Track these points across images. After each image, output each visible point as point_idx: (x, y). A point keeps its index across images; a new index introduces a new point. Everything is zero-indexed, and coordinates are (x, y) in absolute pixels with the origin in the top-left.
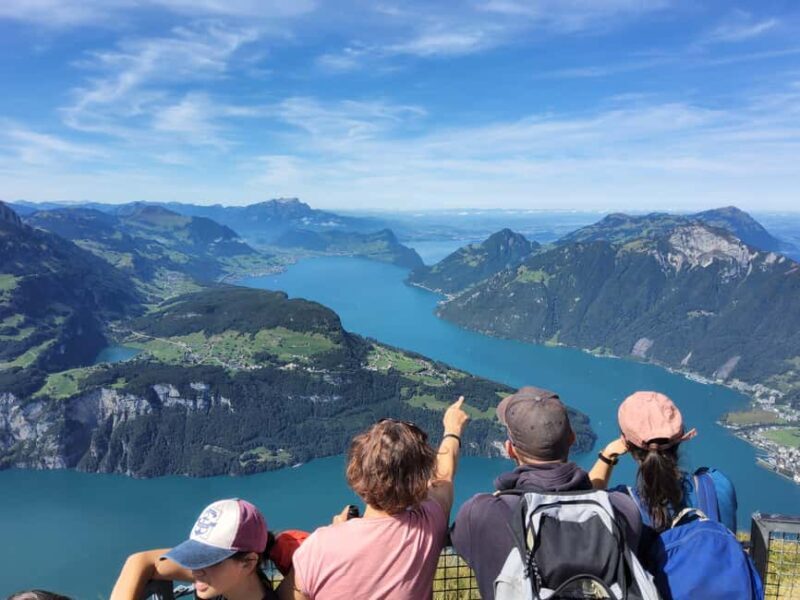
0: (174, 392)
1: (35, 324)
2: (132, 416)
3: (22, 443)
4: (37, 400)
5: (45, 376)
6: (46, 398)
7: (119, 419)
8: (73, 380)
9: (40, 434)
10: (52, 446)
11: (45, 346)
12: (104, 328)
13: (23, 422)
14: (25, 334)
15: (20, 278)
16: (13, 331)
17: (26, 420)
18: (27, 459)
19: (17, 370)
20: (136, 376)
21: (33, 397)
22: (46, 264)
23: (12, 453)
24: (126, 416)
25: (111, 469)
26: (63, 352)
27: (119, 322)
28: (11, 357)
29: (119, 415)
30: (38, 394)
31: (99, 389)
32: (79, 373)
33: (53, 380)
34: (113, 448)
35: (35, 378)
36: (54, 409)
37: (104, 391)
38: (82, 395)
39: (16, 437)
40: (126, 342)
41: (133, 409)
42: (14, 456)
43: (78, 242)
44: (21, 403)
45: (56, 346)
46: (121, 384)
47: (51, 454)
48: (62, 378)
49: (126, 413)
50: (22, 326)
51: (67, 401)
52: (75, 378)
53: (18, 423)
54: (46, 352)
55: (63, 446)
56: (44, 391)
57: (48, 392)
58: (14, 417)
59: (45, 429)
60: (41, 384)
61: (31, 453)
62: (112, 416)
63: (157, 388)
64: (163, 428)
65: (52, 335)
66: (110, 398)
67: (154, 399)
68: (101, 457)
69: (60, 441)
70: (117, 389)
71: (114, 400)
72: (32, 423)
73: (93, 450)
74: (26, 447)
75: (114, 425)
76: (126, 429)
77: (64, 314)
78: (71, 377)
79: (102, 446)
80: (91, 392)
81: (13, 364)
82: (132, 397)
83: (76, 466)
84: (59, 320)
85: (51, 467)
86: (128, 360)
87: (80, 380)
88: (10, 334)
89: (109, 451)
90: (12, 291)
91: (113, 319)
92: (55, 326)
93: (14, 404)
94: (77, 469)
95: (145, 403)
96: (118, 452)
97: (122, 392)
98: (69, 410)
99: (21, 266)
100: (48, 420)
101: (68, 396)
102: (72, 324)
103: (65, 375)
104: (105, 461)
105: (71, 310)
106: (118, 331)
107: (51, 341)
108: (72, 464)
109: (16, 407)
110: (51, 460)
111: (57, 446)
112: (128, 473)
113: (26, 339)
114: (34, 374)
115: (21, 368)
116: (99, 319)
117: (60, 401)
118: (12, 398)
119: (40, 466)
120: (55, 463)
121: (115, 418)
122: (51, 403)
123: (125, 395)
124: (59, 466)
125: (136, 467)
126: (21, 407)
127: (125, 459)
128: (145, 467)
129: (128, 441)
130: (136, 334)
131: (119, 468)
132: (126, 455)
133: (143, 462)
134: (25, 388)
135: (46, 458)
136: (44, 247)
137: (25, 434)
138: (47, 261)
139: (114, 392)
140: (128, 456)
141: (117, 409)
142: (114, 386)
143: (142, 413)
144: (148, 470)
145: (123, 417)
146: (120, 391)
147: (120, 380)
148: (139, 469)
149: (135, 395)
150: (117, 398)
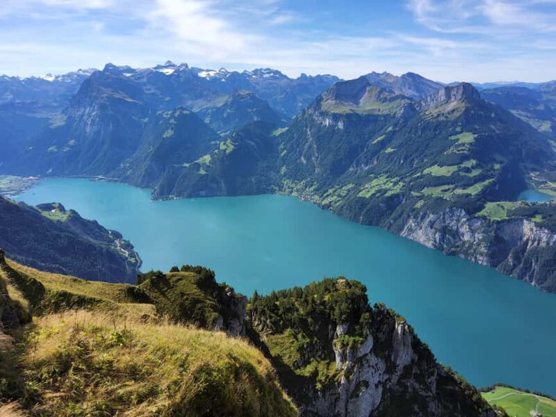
1: (482, 167)
2: (543, 244)
3: (464, 243)
4: (478, 218)
5: (485, 202)
6: (484, 218)
7: (533, 244)
8: (503, 209)
9: (476, 239)
10: (483, 249)
11: (487, 182)
12: (527, 175)
13: (467, 230)
14: (475, 173)
15: (476, 135)
16: (468, 170)
17: (470, 228)
18: (466, 254)
19: (468, 195)
20: (551, 216)
21: (476, 216)
22: (493, 127)
23: (457, 247)
24: (538, 244)
25: (521, 277)
26: (497, 188)
27: (538, 173)
28: (465, 186)
29: (533, 241)
30: (480, 214)
31: (522, 220)
32: (508, 205)
33: (490, 206)
34: (525, 264)
35: (479, 203)
36: (489, 226)
37: (525, 221)
38: (509, 221)
39: (461, 237)
40: (541, 188)
41: (545, 239)
42: (459, 249)
43: (514, 112)
44: (468, 217)
45: (494, 184)
46: (538, 219)
47: (481, 254)
48: (496, 206)
49: (539, 241)
50: (473, 167)
51: (498, 222)
52: (506, 207)
53: (464, 229)
54: (487, 187)
55: (490, 252)
56: (483, 213)
57: (486, 214)
58: (462, 225)
59: (481, 238)
60: (481, 207)
61: (469, 250)
62: (528, 240)
65: (492, 176)
66: (529, 227)
68: (515, 266)
69: (489, 248)
70: (535, 222)
71: (532, 230)
72: (473, 232)
73: (510, 260)
74: (467, 245)
75: (528, 247)
76: (536, 252)
77: (501, 163)
78: (502, 207)
79: (517, 259)
80: (515, 220)
81: (466, 191)
82: (546, 231)
83: (496, 266)
84: (497, 166)
85: (480, 262)
86: (543, 203)
87: (508, 210)
88: (466, 172)
89: (522, 265)
90: (471, 144)
91: (534, 170)
92: (494, 170)
93: (464, 217)
94: (497, 269)
96: (528, 267)
97: (539, 226)
98: (498, 229)
99: (477, 127)
100: (484, 232)
101: (499, 220)
102: (505, 170)
103: (498, 205)
104: (518, 270)
105: (506, 161)
106: (537, 179)
107: (491, 180)
108: (494, 265)
109: (464, 219)
110: (481, 258)
111: (486, 251)
112: (533, 283)
113: (475, 176)
114: (479, 200)
115: (470, 195)
116: (523, 169)
117: (494, 221)
118: (463, 213)
119: (473, 259)
120: (483, 261)
121: (530, 243)
122: (487, 221)
123: (541, 228)
124: (485, 264)
125: (540, 281)
126: (468, 220)
127: (533, 273)
128: (546, 284)
129: (537, 261)
130: (550, 183)
131: (527, 278)
132: (534, 270)
133: (546, 279)
134: (472, 208)
135: (478, 256)
136: (493, 115)
137: (466, 238)
138: (494, 125)
139: (533, 224)
140: (535, 272)
141: (533, 236)
142: (533, 220)
143: (551, 244)
144: (549, 287)
145: (536, 243)
146: (537, 225)
147: (537, 216)
148: (542, 283)
149: (548, 230)
150: (535, 229)
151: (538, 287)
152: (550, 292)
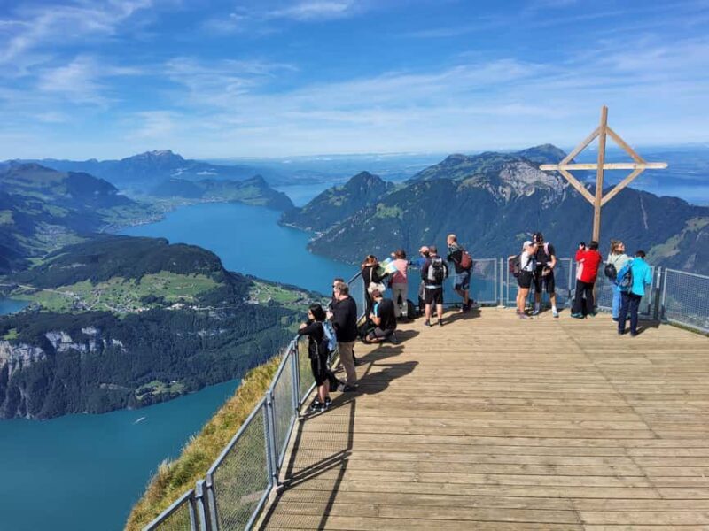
0: (66, 338)
2: (27, 364)
7: (14, 368)
20: (26, 326)
24: (21, 365)
25: (11, 414)
29: (14, 364)
34: (11, 396)
40: (13, 295)
41: (27, 357)
46: (13, 334)
49: (21, 361)
62: (7, 365)
63: (49, 336)
64: (59, 372)
66: (3, 348)
67: (47, 346)
70: (9, 340)
71: (7, 350)
75: (10, 373)
76: (21, 375)
82: (25, 346)
86: (18, 312)
89: (7, 398)
95: (39, 350)
96: (16, 398)
97: (15, 342)
104: (4, 407)
112: (28, 416)
121: (10, 367)
123: (18, 345)
125: (35, 410)
127: (24, 404)
128: (43, 411)
129: (25, 387)
130: (23, 287)
131: (19, 413)
132: (25, 399)
133: (42, 404)
139: (7, 343)
140: (27, 401)
141: (11, 358)
142: (6, 337)
143: (36, 360)
144: (48, 413)
145: (18, 365)
146: (12, 342)
147: (11, 331)
148: (39, 411)
149: (27, 343)
150: (11, 348)
151: (35, 418)
152: (51, 417)
